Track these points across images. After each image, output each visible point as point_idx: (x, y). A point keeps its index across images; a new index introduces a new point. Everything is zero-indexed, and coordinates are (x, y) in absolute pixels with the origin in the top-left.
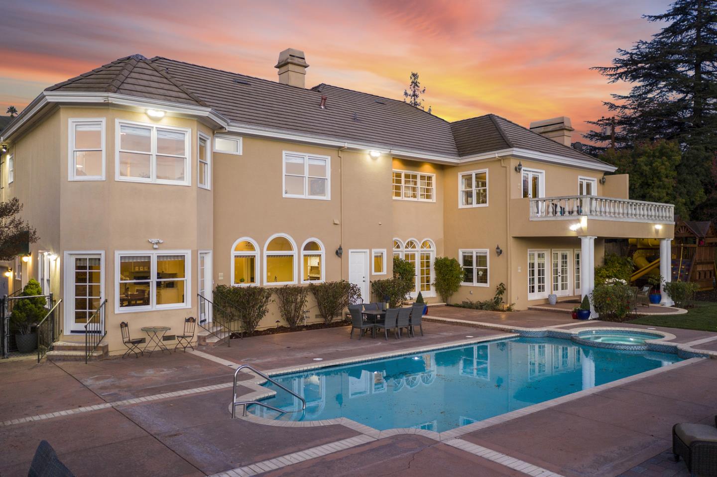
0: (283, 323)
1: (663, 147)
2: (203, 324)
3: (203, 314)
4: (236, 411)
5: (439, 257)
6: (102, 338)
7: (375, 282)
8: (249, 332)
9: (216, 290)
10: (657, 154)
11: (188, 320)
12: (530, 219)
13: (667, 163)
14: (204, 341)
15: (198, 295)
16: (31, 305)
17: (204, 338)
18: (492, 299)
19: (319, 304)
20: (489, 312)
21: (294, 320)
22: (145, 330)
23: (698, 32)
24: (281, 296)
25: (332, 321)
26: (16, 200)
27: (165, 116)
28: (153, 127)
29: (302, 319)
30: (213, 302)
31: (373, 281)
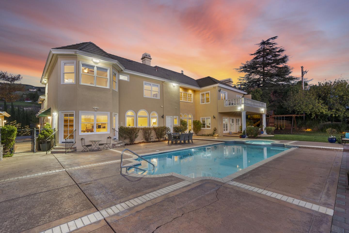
0: (144, 140)
1: (257, 90)
2: (114, 140)
3: (114, 137)
4: (122, 171)
5: (194, 120)
6: (74, 144)
7: (175, 127)
8: (132, 143)
9: (120, 128)
10: (255, 92)
11: (108, 138)
12: (224, 106)
13: (258, 94)
14: (115, 146)
15: (112, 129)
16: (46, 132)
17: (115, 145)
18: (212, 133)
19: (156, 134)
20: (211, 137)
21: (148, 139)
22: (91, 141)
23: (264, 59)
24: (143, 131)
25: (161, 140)
26: (20, 76)
27: (100, 62)
28: (95, 66)
29: (151, 139)
30: (118, 132)
31: (174, 127)
